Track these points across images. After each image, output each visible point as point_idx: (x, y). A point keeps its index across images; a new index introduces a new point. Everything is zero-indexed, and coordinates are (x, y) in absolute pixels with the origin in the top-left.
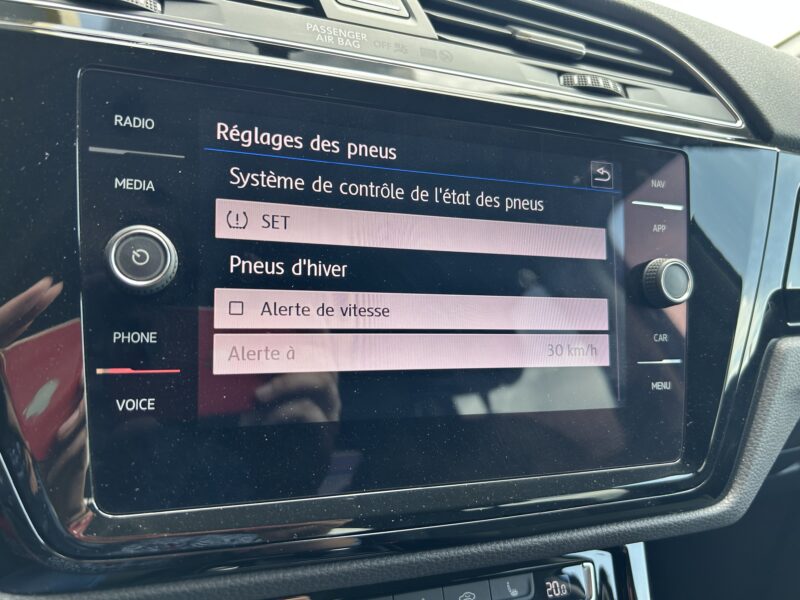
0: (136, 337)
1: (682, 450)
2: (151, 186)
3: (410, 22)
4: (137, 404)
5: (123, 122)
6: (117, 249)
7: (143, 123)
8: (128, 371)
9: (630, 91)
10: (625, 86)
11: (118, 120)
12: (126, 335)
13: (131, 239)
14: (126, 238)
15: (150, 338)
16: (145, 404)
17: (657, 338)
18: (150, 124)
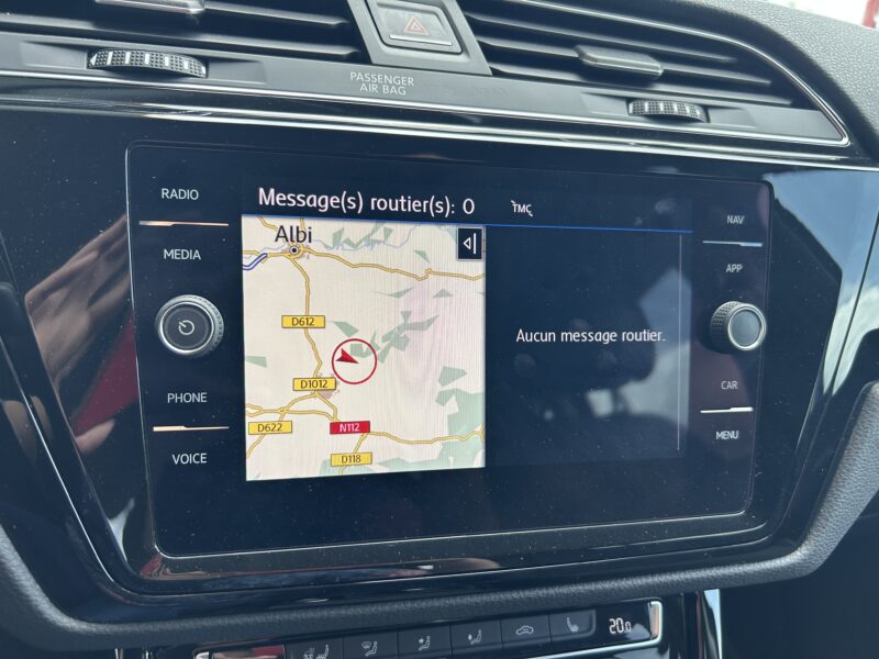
0: (188, 398)
1: (749, 501)
2: (197, 255)
3: (462, 58)
4: (191, 459)
5: (169, 195)
6: (165, 320)
7: (188, 194)
8: (183, 428)
9: (712, 113)
10: (706, 108)
11: (165, 193)
12: (179, 396)
13: (178, 311)
14: (173, 310)
15: (201, 398)
16: (198, 458)
17: (726, 385)
18: (194, 195)
